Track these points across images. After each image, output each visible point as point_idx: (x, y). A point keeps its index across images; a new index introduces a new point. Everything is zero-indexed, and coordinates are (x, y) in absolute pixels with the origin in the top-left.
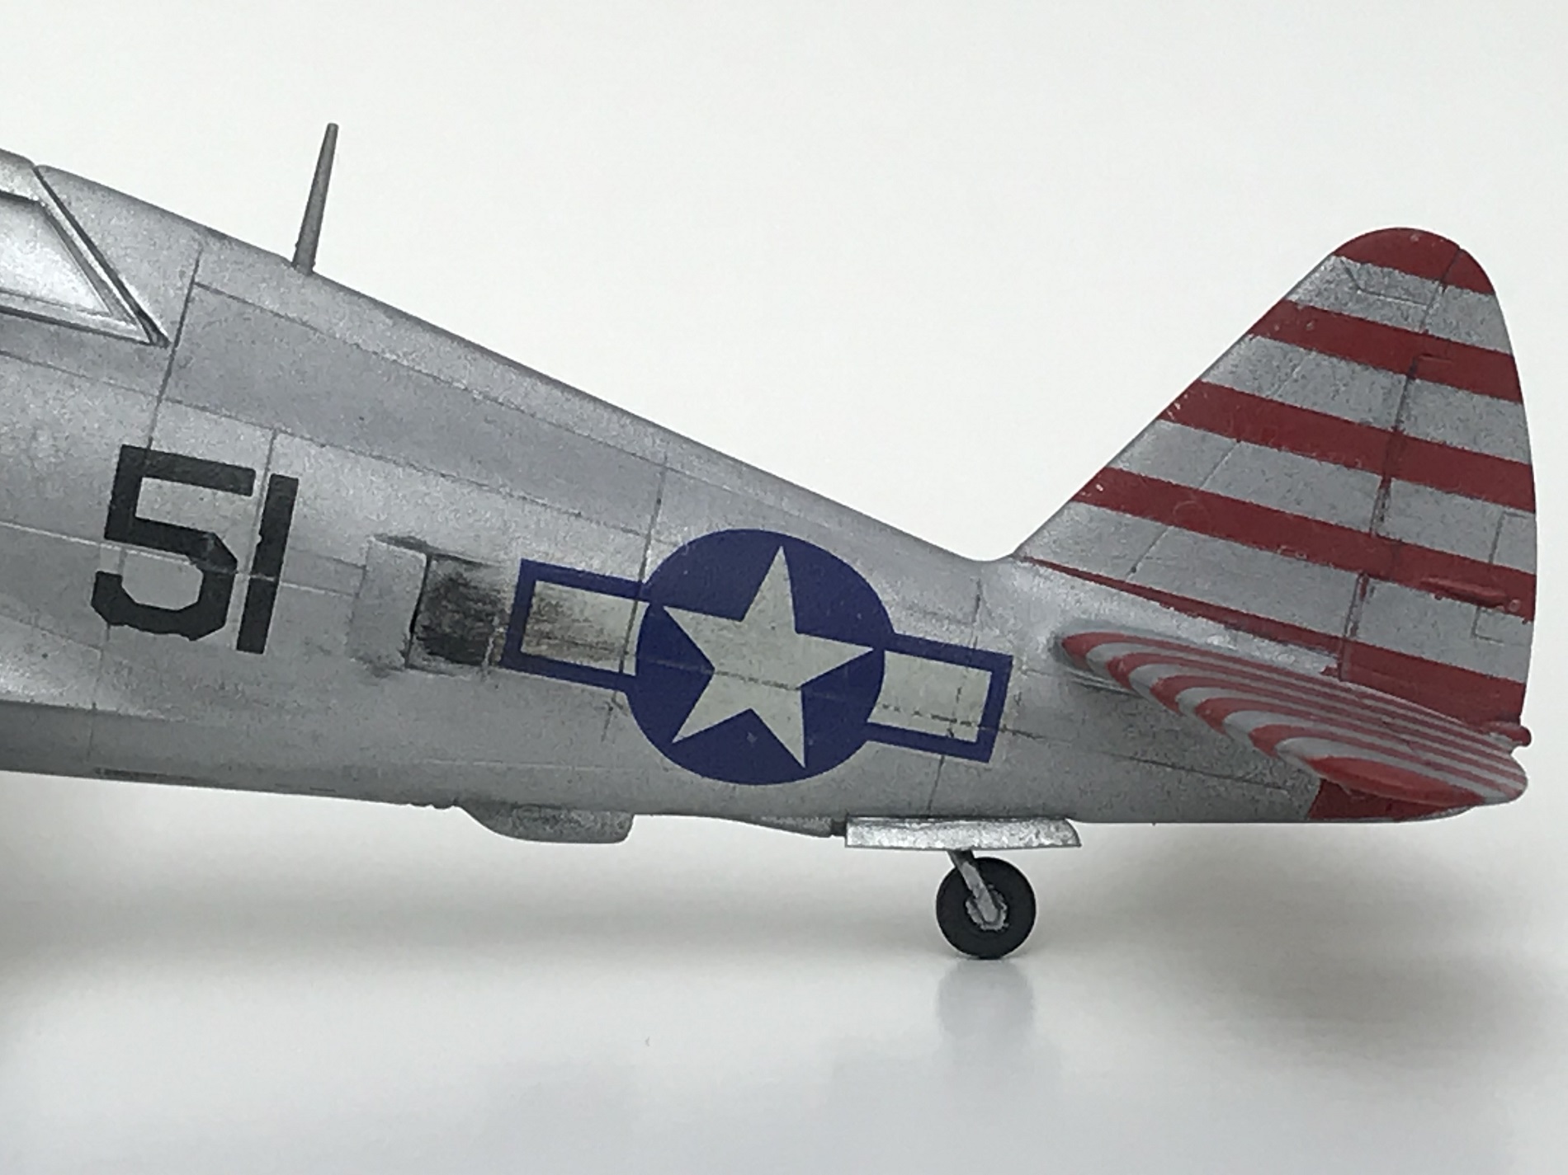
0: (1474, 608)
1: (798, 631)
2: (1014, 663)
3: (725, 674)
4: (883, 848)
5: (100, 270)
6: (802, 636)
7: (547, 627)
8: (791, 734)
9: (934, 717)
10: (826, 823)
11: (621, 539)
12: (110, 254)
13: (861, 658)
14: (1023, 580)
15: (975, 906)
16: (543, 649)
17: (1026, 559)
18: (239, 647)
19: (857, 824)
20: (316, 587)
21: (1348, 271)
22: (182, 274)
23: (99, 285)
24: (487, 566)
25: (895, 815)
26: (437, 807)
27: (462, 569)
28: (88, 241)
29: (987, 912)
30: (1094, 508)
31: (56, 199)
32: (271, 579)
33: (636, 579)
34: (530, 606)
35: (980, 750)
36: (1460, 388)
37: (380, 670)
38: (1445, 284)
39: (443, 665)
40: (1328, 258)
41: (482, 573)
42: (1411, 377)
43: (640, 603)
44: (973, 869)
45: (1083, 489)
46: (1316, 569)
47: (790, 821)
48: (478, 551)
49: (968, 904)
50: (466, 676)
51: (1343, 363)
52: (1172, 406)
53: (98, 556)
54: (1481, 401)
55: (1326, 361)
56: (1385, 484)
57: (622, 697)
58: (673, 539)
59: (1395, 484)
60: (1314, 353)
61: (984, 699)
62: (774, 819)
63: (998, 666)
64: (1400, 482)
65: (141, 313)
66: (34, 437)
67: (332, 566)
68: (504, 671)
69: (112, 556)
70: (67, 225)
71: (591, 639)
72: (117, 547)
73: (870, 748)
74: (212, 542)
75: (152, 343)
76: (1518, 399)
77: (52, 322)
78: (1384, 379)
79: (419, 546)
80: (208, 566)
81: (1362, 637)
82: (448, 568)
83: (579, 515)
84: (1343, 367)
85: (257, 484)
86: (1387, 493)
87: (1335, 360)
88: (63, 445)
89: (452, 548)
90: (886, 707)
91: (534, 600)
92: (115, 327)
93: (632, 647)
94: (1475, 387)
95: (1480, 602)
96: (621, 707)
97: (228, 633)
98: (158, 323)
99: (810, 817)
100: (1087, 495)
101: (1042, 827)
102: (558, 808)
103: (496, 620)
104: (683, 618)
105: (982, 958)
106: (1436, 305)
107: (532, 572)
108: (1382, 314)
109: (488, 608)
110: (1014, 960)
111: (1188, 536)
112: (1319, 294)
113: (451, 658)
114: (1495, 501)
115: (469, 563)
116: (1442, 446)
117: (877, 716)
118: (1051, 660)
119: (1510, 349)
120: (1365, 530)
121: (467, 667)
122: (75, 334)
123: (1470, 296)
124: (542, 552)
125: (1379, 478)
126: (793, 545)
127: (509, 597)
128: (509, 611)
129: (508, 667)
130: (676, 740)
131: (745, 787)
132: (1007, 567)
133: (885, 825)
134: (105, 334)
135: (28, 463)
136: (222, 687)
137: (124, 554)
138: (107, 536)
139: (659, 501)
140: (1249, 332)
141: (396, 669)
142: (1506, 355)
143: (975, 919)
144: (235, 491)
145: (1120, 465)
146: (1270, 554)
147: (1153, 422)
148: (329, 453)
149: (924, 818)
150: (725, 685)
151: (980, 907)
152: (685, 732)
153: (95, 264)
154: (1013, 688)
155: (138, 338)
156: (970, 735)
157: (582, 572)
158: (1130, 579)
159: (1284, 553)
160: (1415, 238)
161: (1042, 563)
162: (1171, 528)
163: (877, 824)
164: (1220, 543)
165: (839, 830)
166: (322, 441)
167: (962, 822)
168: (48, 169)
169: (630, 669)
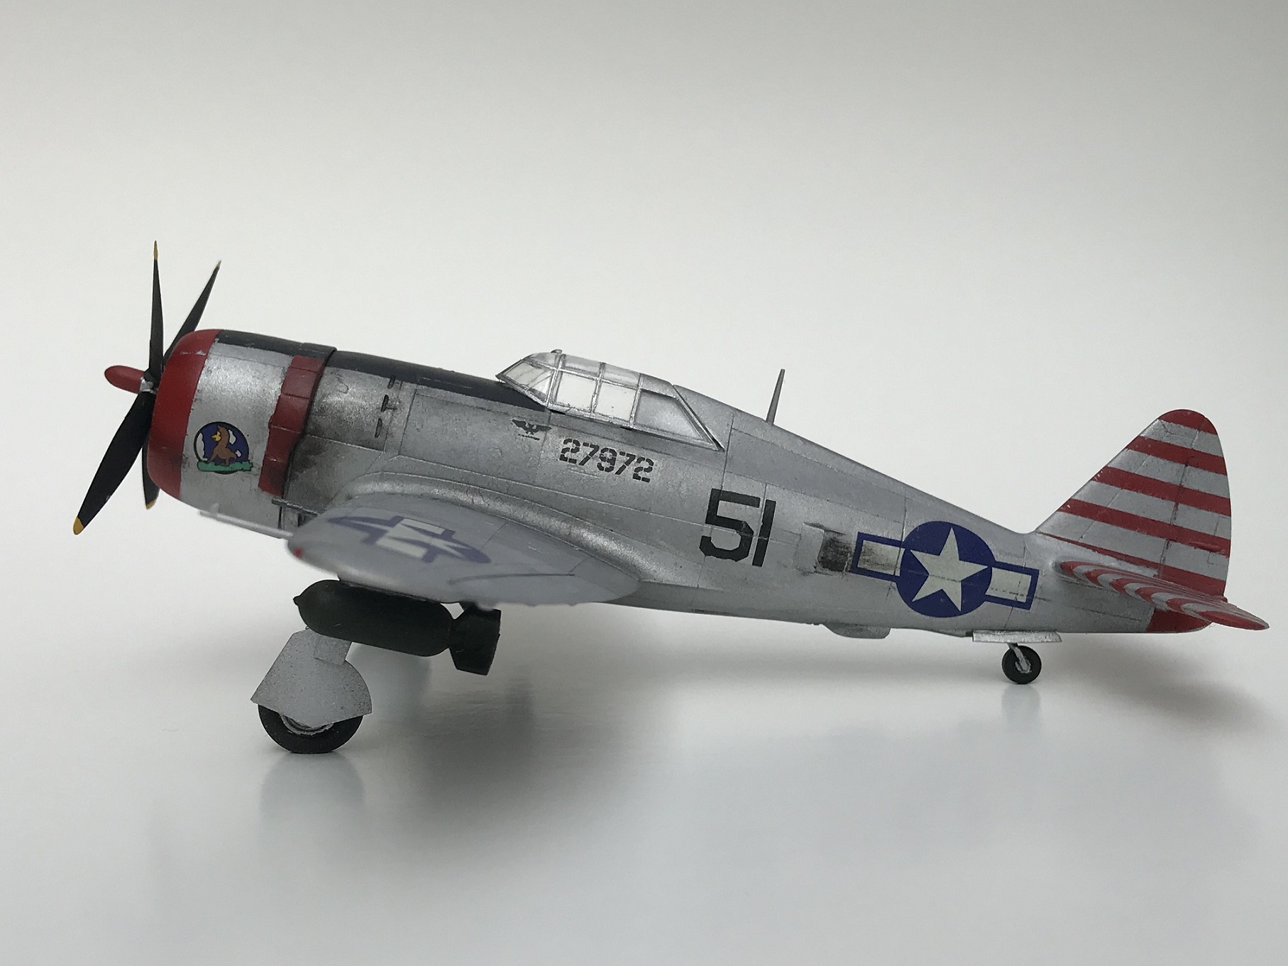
0: (1209, 552)
1: (960, 560)
2: (1040, 572)
3: (933, 576)
4: (987, 642)
5: (699, 424)
6: (961, 562)
7: (867, 558)
8: (957, 599)
9: (1010, 593)
10: (964, 633)
11: (894, 524)
12: (702, 417)
13: (983, 570)
14: (1040, 540)
15: (1019, 664)
16: (866, 566)
17: (1041, 533)
18: (753, 564)
19: (977, 633)
20: (783, 542)
21: (1163, 425)
22: (728, 425)
23: (698, 428)
24: (845, 535)
25: (991, 630)
26: (815, 624)
27: (836, 535)
28: (694, 413)
29: (1025, 667)
30: (1067, 514)
31: (682, 397)
32: (766, 539)
33: (899, 540)
34: (861, 550)
35: (1027, 605)
36: (1205, 469)
37: (805, 573)
38: (1199, 430)
39: (828, 571)
40: (1156, 420)
41: (843, 537)
42: (1187, 466)
43: (902, 549)
44: (1019, 650)
45: (1062, 506)
46: (1151, 537)
47: (950, 631)
48: (842, 529)
49: (1016, 663)
50: (837, 575)
51: (1161, 460)
52: (1096, 475)
53: (702, 530)
54: (1212, 474)
55: (1156, 460)
56: (1177, 505)
57: (894, 584)
58: (912, 525)
59: (1180, 506)
60: (1150, 456)
61: (1029, 586)
62: (944, 631)
63: (1034, 573)
64: (1182, 505)
65: (714, 439)
66: (680, 486)
67: (789, 534)
68: (851, 574)
69: (708, 530)
70: (686, 407)
71: (883, 562)
72: (710, 526)
73: (986, 604)
74: (744, 525)
75: (719, 451)
76: (1226, 474)
77: (682, 442)
78: (1177, 466)
79: (821, 527)
80: (743, 534)
81: (1167, 563)
82: (831, 535)
83: (878, 516)
84: (1162, 461)
85: (761, 503)
86: (1177, 509)
87: (1158, 459)
88: (691, 488)
89: (832, 527)
90: (992, 589)
91: (863, 548)
92: (706, 445)
93: (899, 566)
94: (1210, 470)
95: (1211, 550)
96: (894, 588)
97: (749, 559)
98: (720, 443)
99: (959, 629)
100: (1064, 508)
101: (1047, 634)
102: (864, 626)
103: (849, 555)
104: (917, 554)
105: (1020, 684)
106: (1196, 438)
107: (862, 537)
108: (1177, 442)
109: (846, 550)
110: (1032, 685)
111: (1102, 524)
112: (1153, 434)
113: (831, 569)
114: (1217, 512)
115: (838, 533)
116: (1198, 491)
117: (989, 592)
118: (1054, 571)
119: (1222, 453)
120: (1169, 523)
121: (837, 572)
122: (692, 447)
123: (1209, 435)
124: (866, 530)
125: (1174, 503)
126: (956, 528)
127: (853, 546)
128: (854, 551)
129: (853, 573)
130: (914, 600)
131: (937, 619)
132: (1033, 536)
133: (988, 633)
134: (703, 447)
135: (678, 495)
136: (746, 579)
137: (712, 529)
138: (706, 523)
139: (906, 511)
140: (1126, 448)
141: (811, 573)
142: (1221, 457)
143: (1019, 669)
144: (753, 506)
145: (1076, 498)
146: (1134, 532)
147: (1089, 481)
148: (786, 491)
149: (1002, 631)
150: (933, 580)
151: (1021, 664)
152: (918, 597)
153: (697, 421)
154: (1039, 583)
155: (714, 449)
156: (1023, 600)
157: (880, 537)
158: (1081, 541)
159: (1138, 531)
160: (1189, 413)
161: (1047, 535)
162: (1096, 522)
163: (984, 633)
164: (1114, 528)
165: (970, 634)
166: (784, 487)
167: (1017, 632)
168: (677, 386)
169: (898, 574)
